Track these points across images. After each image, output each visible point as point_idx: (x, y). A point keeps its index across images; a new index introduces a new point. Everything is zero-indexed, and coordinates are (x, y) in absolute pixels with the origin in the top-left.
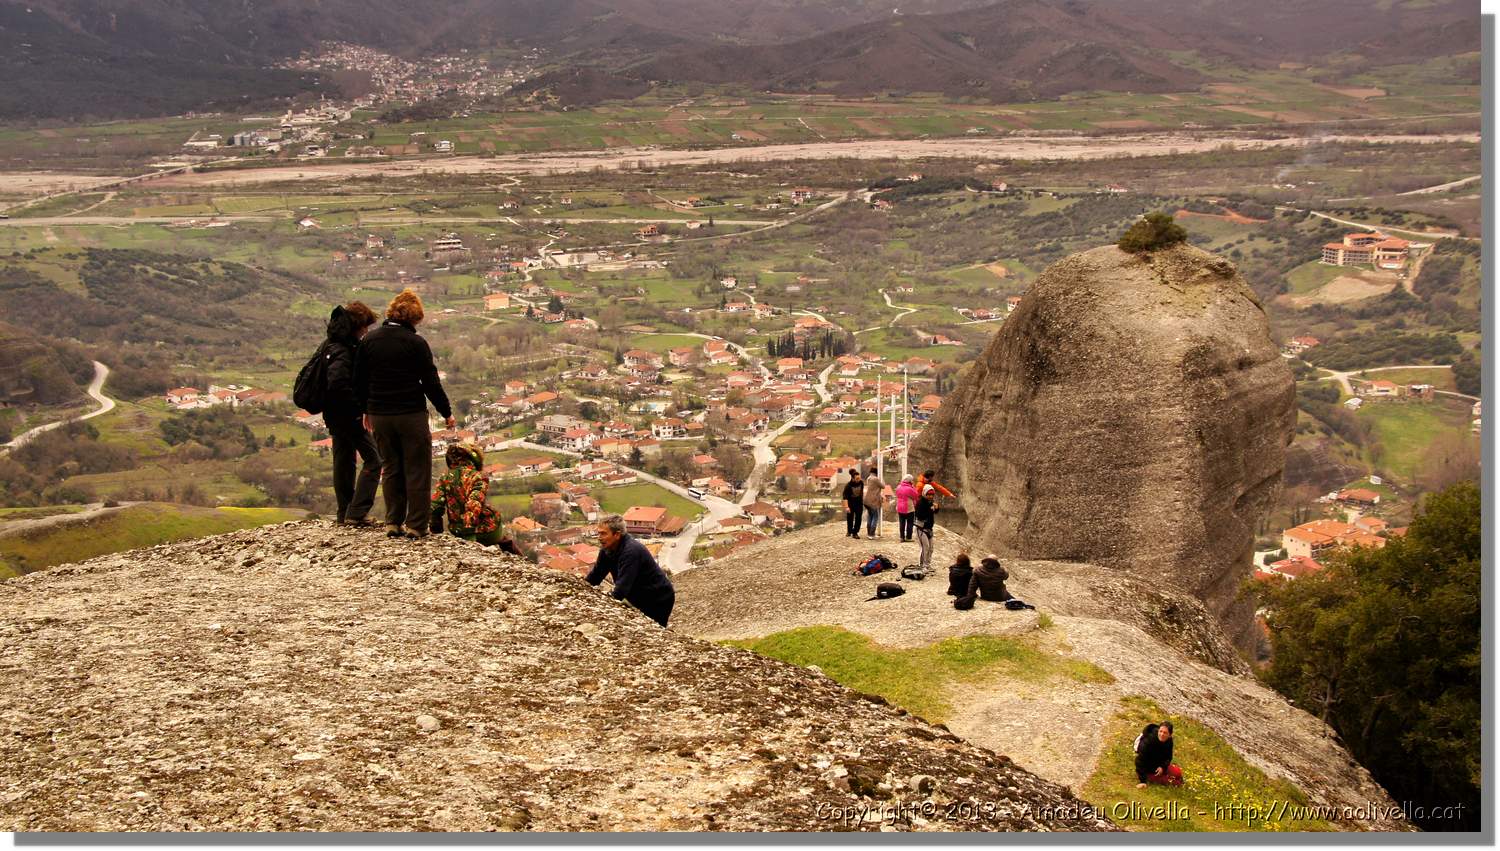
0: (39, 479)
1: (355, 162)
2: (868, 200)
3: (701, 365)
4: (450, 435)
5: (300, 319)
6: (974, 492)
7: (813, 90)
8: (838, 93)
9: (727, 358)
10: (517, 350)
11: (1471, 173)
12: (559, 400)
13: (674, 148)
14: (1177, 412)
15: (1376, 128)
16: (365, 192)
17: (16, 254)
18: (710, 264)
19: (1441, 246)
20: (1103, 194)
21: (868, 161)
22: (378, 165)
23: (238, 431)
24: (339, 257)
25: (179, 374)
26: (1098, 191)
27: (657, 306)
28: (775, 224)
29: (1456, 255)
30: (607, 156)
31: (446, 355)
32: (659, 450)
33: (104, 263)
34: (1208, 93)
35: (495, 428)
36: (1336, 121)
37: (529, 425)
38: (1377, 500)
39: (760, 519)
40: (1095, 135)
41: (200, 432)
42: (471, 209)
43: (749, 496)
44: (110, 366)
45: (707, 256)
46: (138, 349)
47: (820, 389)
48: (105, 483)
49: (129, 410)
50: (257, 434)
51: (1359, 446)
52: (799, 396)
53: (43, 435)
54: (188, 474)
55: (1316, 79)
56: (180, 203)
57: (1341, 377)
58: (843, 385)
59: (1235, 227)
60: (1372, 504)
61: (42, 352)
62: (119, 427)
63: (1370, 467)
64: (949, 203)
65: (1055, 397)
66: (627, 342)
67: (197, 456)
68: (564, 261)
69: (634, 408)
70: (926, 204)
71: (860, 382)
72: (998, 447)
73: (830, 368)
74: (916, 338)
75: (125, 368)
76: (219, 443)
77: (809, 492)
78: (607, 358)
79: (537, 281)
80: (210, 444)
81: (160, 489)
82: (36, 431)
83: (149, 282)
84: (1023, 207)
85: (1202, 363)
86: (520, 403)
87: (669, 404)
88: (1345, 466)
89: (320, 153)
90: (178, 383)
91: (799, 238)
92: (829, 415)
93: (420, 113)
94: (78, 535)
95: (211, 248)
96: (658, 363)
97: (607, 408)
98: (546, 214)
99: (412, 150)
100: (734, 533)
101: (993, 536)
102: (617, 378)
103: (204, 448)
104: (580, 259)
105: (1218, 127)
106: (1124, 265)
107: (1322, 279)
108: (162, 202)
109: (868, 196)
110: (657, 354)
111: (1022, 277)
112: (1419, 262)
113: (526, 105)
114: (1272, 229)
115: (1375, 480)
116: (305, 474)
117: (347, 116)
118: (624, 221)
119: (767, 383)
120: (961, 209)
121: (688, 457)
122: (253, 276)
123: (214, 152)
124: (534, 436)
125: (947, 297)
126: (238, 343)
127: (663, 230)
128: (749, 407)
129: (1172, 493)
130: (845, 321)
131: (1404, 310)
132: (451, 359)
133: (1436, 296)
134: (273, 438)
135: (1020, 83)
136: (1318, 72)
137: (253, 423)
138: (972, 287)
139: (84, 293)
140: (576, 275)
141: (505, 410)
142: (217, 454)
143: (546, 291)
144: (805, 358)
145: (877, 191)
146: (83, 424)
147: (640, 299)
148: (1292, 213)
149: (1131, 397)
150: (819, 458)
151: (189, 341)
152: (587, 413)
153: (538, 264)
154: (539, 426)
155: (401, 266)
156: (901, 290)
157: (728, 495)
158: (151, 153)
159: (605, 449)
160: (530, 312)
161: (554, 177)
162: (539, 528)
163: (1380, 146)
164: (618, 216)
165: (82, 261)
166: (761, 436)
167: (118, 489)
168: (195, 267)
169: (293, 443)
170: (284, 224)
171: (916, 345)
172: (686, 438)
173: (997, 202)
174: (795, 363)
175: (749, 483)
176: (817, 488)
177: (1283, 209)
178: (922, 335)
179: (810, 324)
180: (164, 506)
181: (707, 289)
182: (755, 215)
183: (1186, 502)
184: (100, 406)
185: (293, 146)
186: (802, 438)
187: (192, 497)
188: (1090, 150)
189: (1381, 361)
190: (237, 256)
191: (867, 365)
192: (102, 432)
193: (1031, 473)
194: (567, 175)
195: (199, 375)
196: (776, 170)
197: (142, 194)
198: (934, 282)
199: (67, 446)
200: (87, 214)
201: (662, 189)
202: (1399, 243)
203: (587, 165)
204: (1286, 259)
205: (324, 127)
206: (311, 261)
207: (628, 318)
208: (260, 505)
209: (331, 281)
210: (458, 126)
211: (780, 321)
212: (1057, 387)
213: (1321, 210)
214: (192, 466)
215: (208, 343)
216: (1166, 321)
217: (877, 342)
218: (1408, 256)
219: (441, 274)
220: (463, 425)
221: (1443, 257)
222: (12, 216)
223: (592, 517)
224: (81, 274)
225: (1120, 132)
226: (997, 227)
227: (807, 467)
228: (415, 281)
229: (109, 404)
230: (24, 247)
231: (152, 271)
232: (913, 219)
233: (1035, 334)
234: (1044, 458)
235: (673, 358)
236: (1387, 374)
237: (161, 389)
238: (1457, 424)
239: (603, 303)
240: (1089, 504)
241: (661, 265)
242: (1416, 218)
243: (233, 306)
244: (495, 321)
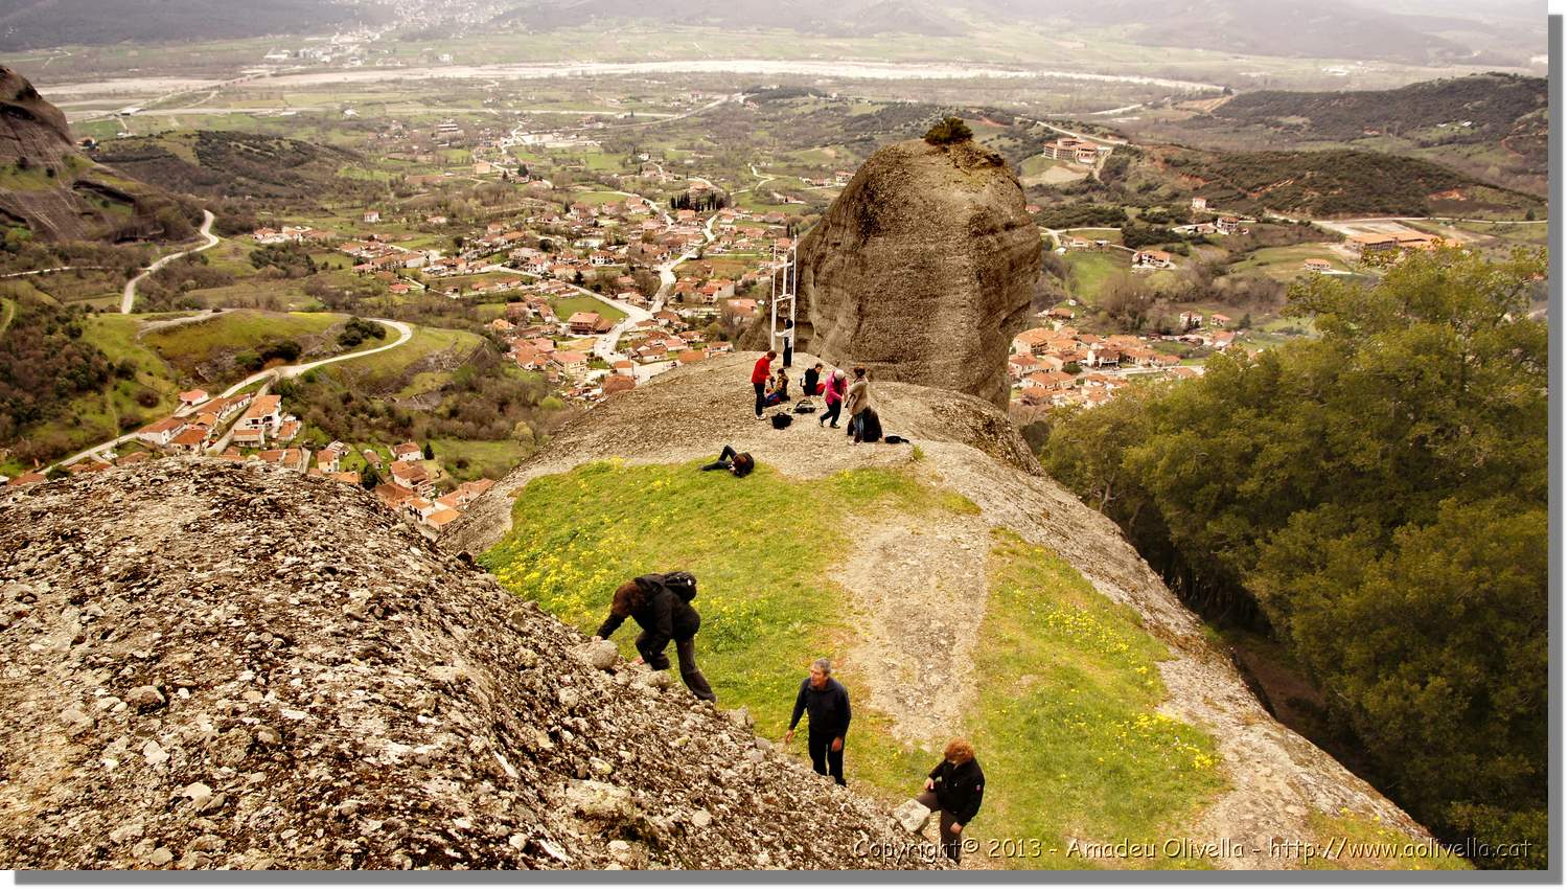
0: (170, 292)
1: (383, 69)
2: (741, 101)
3: (624, 214)
4: (449, 262)
5: (345, 180)
6: (820, 311)
7: (705, 24)
8: (721, 26)
9: (644, 210)
10: (496, 202)
11: (1135, 103)
12: (525, 238)
13: (607, 61)
14: (964, 259)
15: (1078, 68)
16: (390, 91)
17: (151, 135)
18: (631, 143)
19: (1117, 149)
20: (902, 103)
21: (742, 75)
22: (400, 72)
23: (303, 259)
24: (371, 136)
25: (262, 219)
26: (899, 101)
27: (594, 172)
28: (677, 116)
29: (1125, 156)
30: (560, 67)
31: (446, 206)
32: (595, 273)
33: (210, 141)
34: (971, 38)
35: (481, 257)
36: (1054, 63)
37: (505, 254)
38: (1073, 316)
39: (664, 322)
40: (898, 63)
41: (276, 260)
42: (465, 102)
43: (657, 306)
44: (215, 213)
45: (629, 138)
46: (234, 201)
47: (707, 232)
48: (213, 296)
49: (228, 244)
50: (316, 262)
51: (1063, 279)
52: (692, 236)
53: (171, 263)
54: (270, 289)
55: (1041, 33)
56: (262, 99)
57: (1054, 233)
58: (722, 230)
59: (988, 130)
60: (1069, 318)
61: (168, 204)
62: (222, 256)
63: (1069, 294)
64: (797, 105)
65: (879, 246)
66: (572, 197)
67: (275, 276)
68: (529, 140)
69: (577, 244)
70: (781, 105)
71: (735, 227)
72: (837, 280)
73: (714, 218)
74: (773, 198)
75: (225, 215)
76: (290, 267)
77: (698, 304)
78: (559, 209)
79: (510, 153)
80: (283, 268)
81: (251, 300)
82: (166, 259)
83: (241, 154)
84: (848, 110)
85: (982, 225)
86: (498, 239)
87: (602, 241)
88: (1053, 292)
89: (359, 63)
90: (261, 225)
91: (693, 127)
92: (712, 251)
93: (427, 36)
94: (195, 332)
95: (283, 130)
96: (594, 212)
97: (558, 244)
98: (516, 107)
99: (423, 61)
100: (647, 332)
101: (833, 344)
102: (565, 222)
103: (280, 271)
104: (540, 139)
105: (979, 61)
106: (928, 153)
107: (1043, 167)
108: (249, 98)
109: (741, 99)
110: (593, 206)
111: (846, 157)
112: (1103, 159)
113: (502, 30)
114: (1012, 132)
115: (1072, 303)
116: (349, 289)
117: (378, 37)
118: (571, 112)
119: (670, 228)
120: (807, 109)
121: (615, 278)
122: (311, 149)
123: (285, 62)
124: (508, 263)
125: (794, 170)
126: (302, 197)
127: (598, 119)
128: (658, 244)
129: (960, 316)
130: (725, 185)
131: (1093, 190)
132: (450, 208)
133: (1113, 183)
134: (326, 264)
135: (847, 24)
136: (1042, 29)
137: (313, 253)
138: (812, 163)
139: (196, 162)
140: (538, 150)
141: (487, 245)
142: (288, 275)
143: (516, 161)
144: (697, 210)
145: (748, 95)
146: (196, 253)
147: (582, 168)
148: (1025, 122)
149: (932, 247)
150: (705, 281)
151: (268, 196)
152: (544, 247)
153: (510, 142)
154: (511, 255)
155: (414, 143)
156: (763, 164)
157: (642, 305)
158: (243, 64)
159: (557, 273)
160: (505, 176)
161: (523, 82)
162: (512, 326)
163: (1080, 81)
164: (567, 109)
165: (195, 140)
166: (665, 264)
167: (222, 299)
168: (272, 143)
169: (340, 267)
170: (332, 113)
171: (773, 203)
172: (614, 264)
173: (830, 106)
174: (690, 213)
175: (657, 296)
176: (705, 300)
177: (1019, 119)
178: (778, 196)
179: (700, 187)
180: (252, 311)
181: (629, 161)
182: (663, 110)
183: (969, 323)
184: (209, 242)
185: (340, 58)
186: (694, 266)
187: (272, 305)
188: (893, 72)
189: (1078, 224)
190: (301, 136)
191: (740, 216)
192: (210, 259)
193: (862, 300)
194: (533, 79)
195: (275, 219)
196: (678, 79)
197: (235, 92)
198: (786, 159)
199: (188, 269)
200: (198, 107)
201: (598, 90)
202: (1091, 146)
203: (546, 73)
204: (1021, 153)
205: (362, 45)
206: (353, 138)
207: (573, 180)
208: (318, 311)
209: (367, 153)
210: (456, 44)
211: (679, 184)
212: (881, 239)
213: (1044, 121)
214: (272, 283)
215: (281, 197)
216: (958, 194)
217: (747, 200)
218: (1097, 155)
219: (442, 148)
220: (458, 255)
221: (1118, 157)
222: (148, 109)
223: (548, 319)
224: (194, 149)
225: (915, 61)
226: (830, 123)
227: (697, 286)
228: (425, 153)
229: (215, 240)
230: (156, 130)
231: (242, 147)
232: (772, 115)
233: (866, 201)
234: (871, 290)
235: (605, 209)
236: (1081, 232)
237: (250, 230)
238: (1123, 268)
239: (556, 170)
240: (902, 323)
241: (597, 144)
242: (1102, 130)
243: (298, 171)
244: (481, 181)
